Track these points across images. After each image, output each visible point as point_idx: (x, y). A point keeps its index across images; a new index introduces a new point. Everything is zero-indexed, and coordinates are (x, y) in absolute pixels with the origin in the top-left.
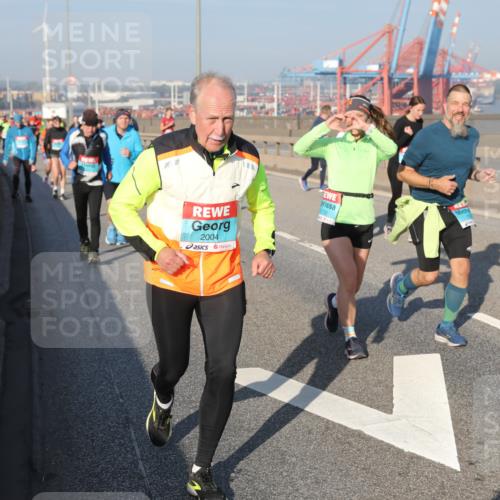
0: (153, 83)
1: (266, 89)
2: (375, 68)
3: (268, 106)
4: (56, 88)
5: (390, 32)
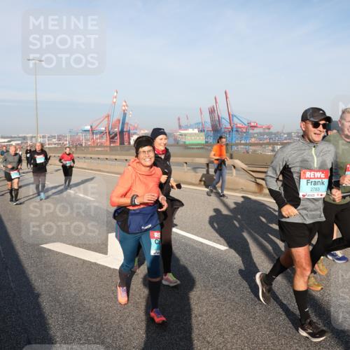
0: (21, 135)
1: (64, 137)
2: (104, 129)
3: (65, 143)
5: (108, 116)
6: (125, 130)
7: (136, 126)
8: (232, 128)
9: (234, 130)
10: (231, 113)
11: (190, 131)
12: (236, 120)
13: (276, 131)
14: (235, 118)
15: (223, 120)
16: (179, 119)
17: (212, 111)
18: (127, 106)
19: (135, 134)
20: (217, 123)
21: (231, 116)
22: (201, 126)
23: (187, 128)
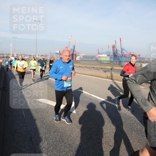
0: (29, 54)
1: (47, 55)
4: (12, 55)
5: (67, 47)
6: (74, 54)
7: (79, 52)
8: (122, 55)
9: (123, 55)
10: (122, 48)
11: (103, 55)
12: (124, 51)
13: (143, 57)
14: (124, 50)
15: (119, 51)
16: (98, 50)
17: (114, 47)
18: (75, 43)
19: (78, 55)
20: (116, 52)
21: (122, 50)
22: (108, 54)
23: (102, 54)
